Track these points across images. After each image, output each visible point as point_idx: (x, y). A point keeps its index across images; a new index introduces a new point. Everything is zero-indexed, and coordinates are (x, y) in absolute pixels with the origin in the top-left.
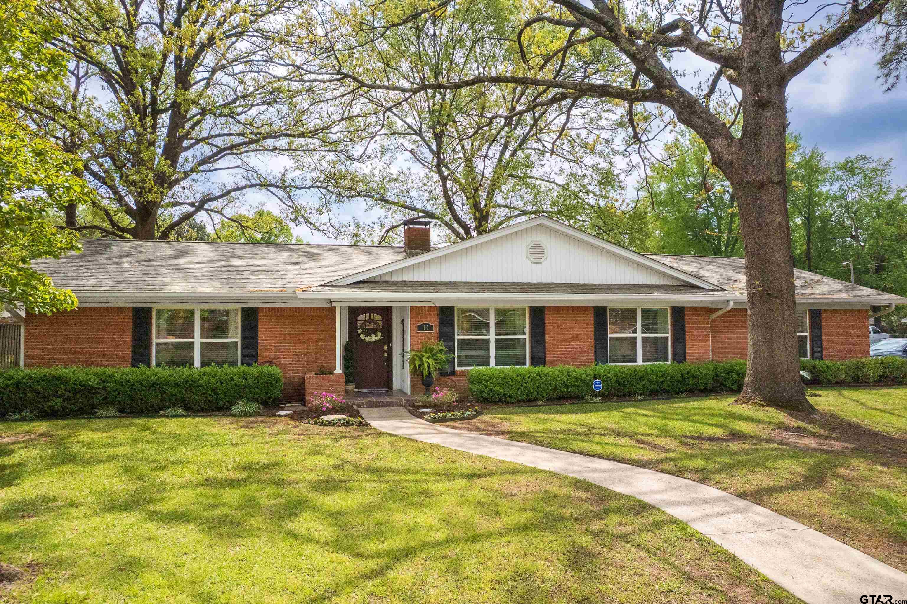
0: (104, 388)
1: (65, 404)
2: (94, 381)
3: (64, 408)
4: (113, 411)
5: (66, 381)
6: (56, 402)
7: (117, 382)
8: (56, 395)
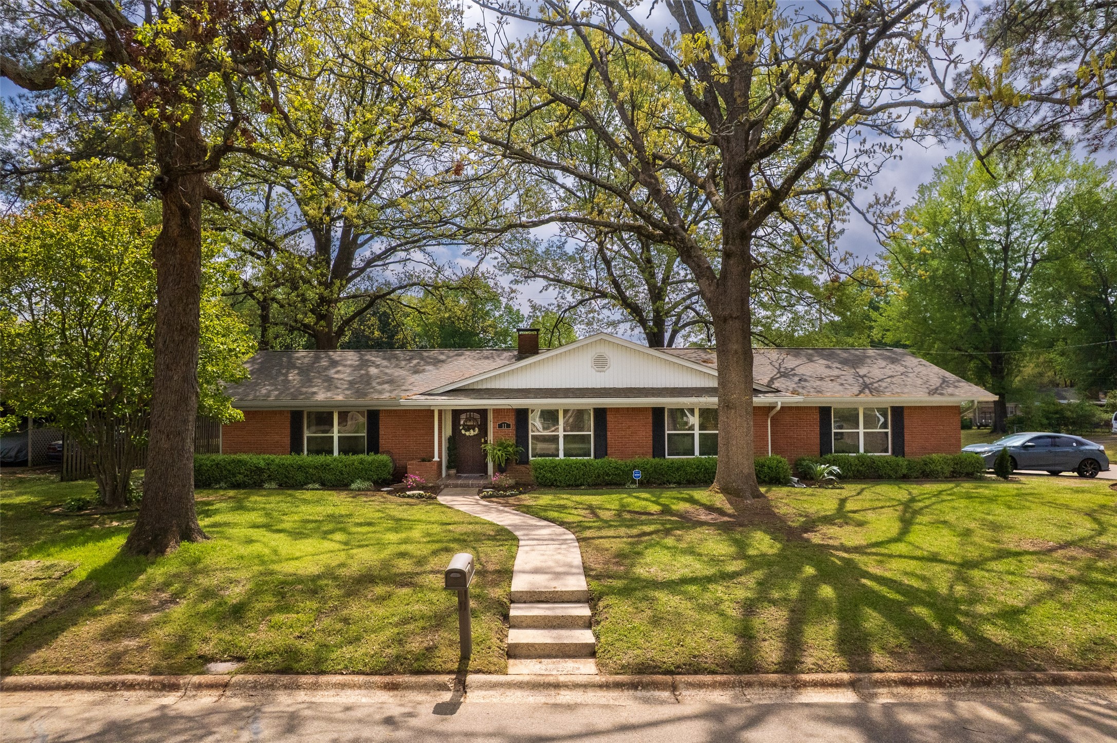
0: (269, 469)
1: (246, 479)
2: (262, 464)
3: (244, 482)
4: (274, 485)
5: (245, 463)
6: (240, 478)
7: (277, 465)
8: (240, 473)
